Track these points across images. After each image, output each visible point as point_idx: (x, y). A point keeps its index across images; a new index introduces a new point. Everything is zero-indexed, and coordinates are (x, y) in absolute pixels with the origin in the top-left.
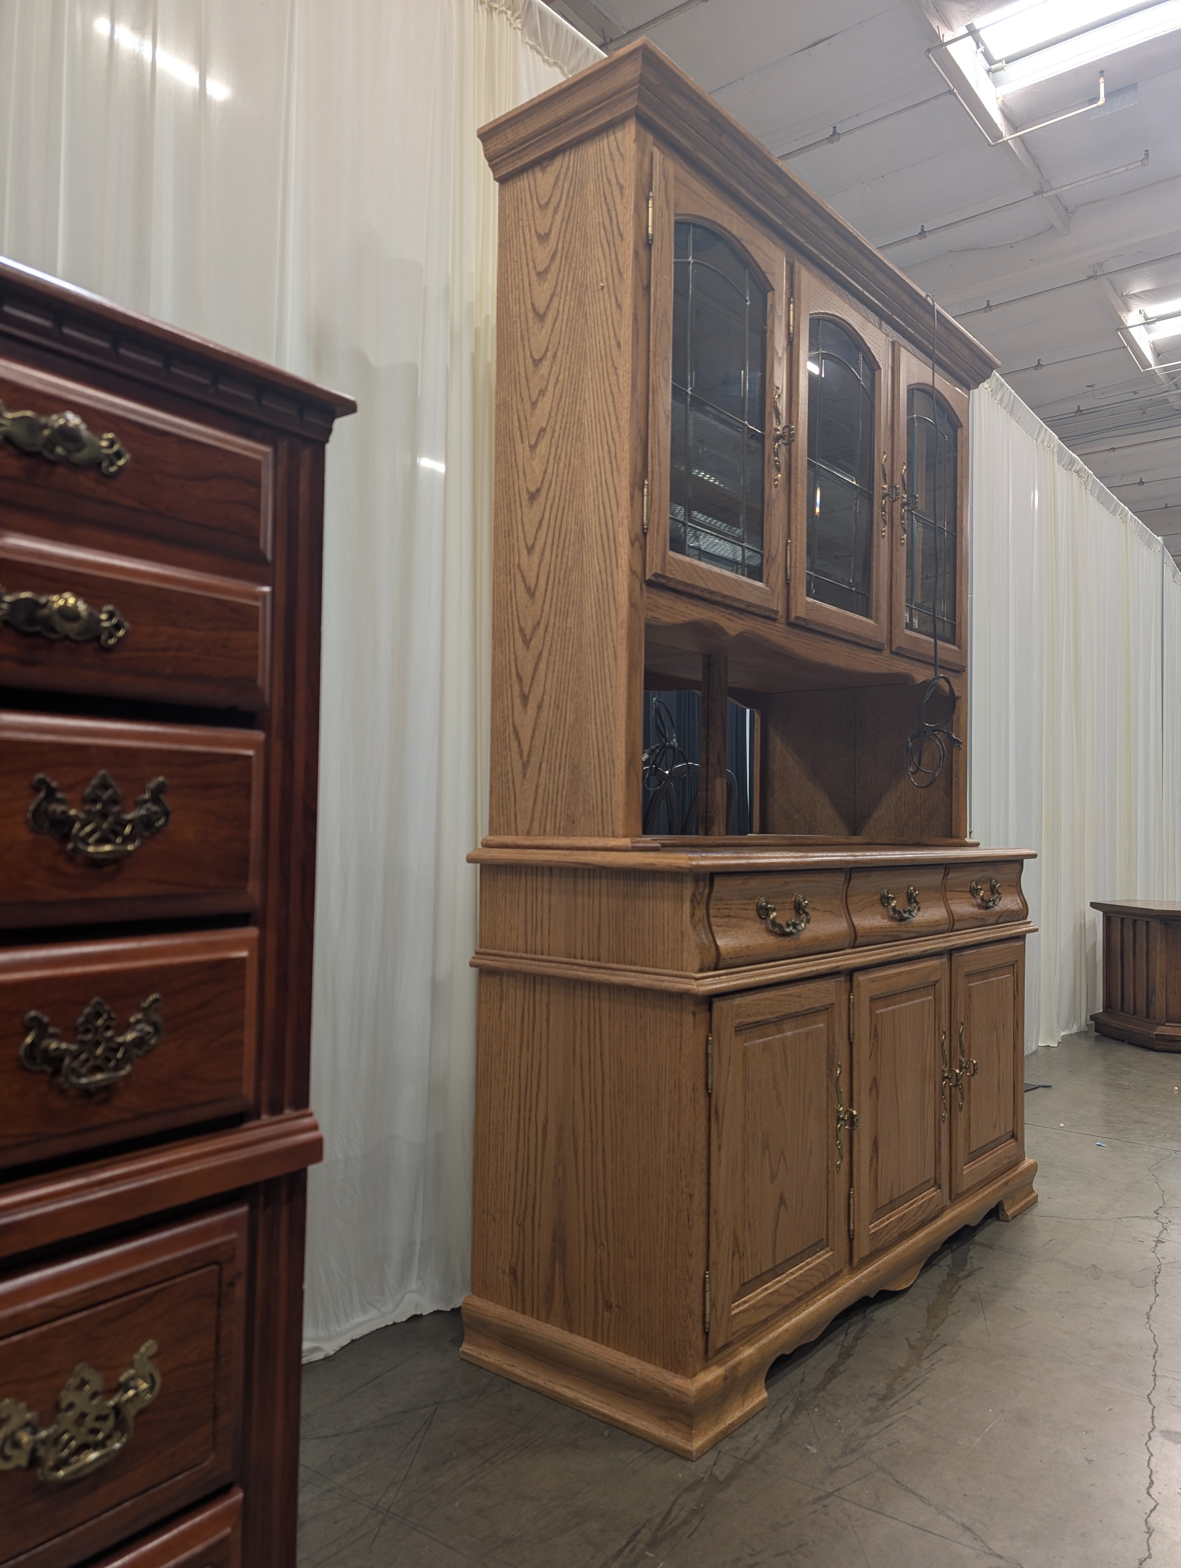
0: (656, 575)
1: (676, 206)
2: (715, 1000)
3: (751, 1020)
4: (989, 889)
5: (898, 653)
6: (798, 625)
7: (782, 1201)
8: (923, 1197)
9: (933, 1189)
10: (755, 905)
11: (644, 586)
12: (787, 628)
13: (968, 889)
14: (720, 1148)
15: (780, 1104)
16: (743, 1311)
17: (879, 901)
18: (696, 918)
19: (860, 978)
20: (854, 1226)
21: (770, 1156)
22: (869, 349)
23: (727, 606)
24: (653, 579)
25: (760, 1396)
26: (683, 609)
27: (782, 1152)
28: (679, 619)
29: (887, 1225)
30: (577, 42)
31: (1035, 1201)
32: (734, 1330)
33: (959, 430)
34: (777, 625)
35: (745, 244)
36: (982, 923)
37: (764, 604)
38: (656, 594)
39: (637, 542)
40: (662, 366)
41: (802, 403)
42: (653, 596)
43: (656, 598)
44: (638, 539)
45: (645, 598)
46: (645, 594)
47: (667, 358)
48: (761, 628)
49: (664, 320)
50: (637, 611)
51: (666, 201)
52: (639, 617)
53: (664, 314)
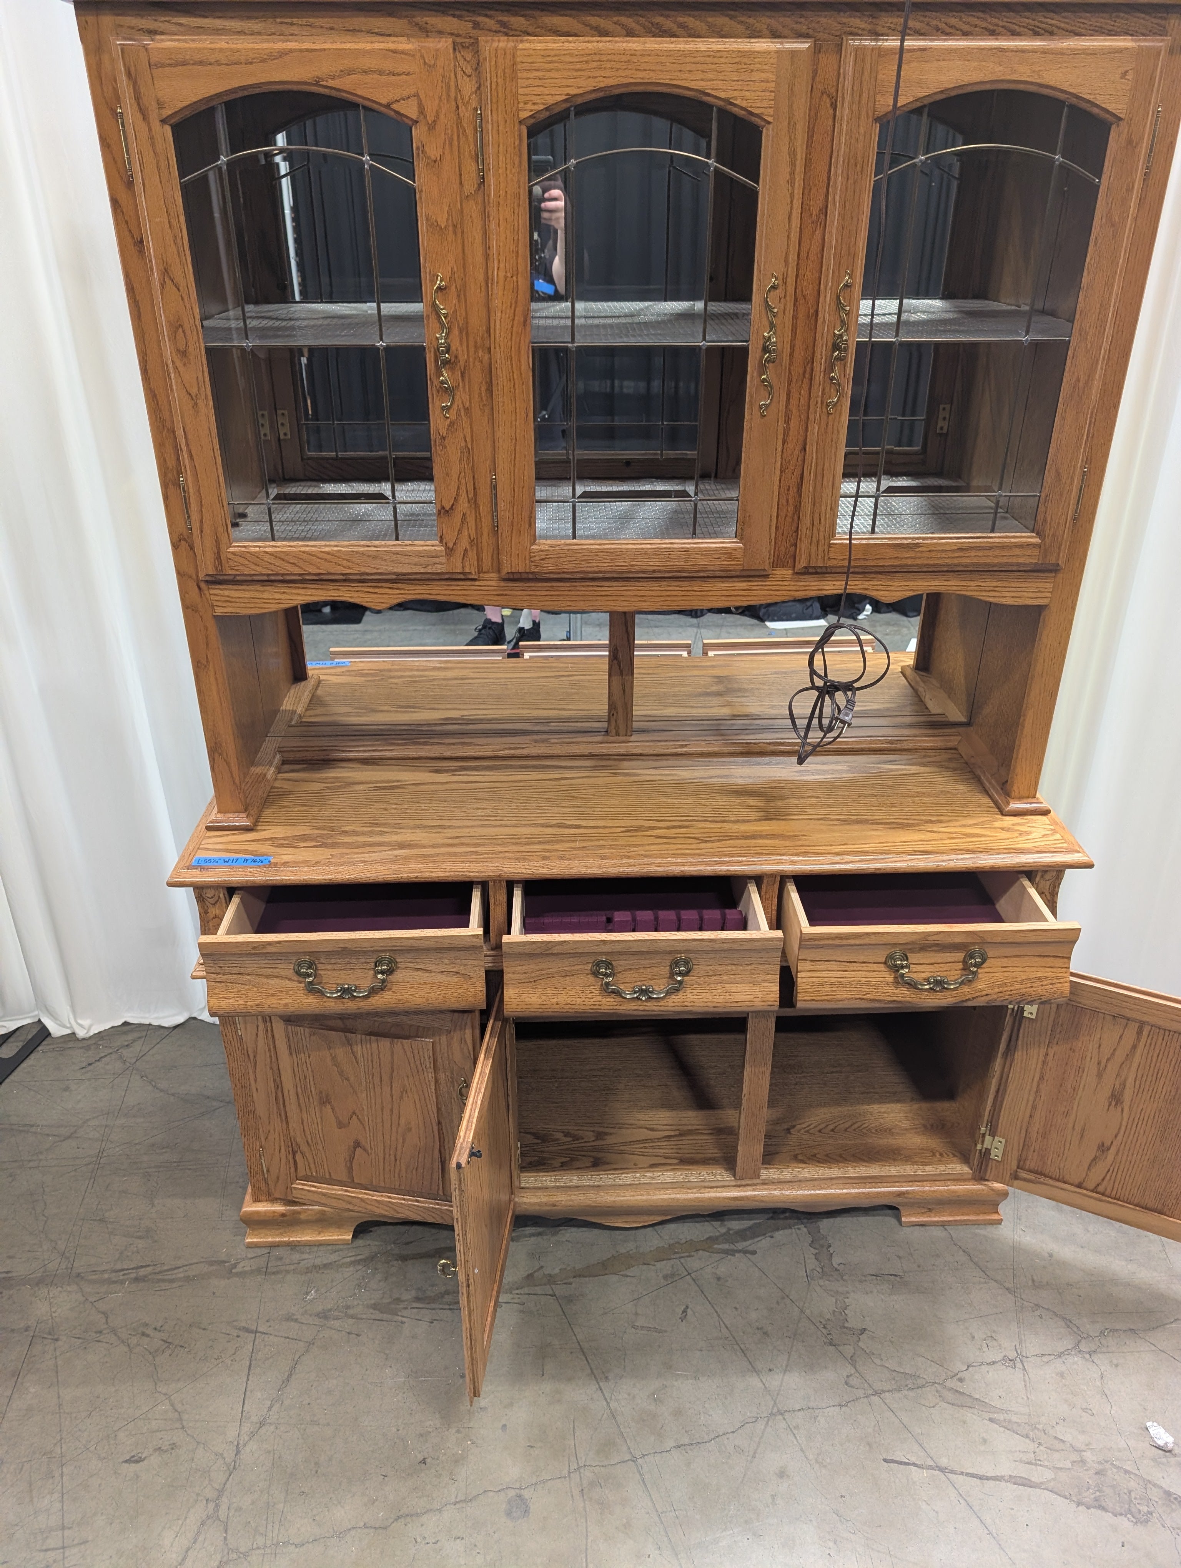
1: (162, 106)
11: (203, 585)
25: (342, 1235)
33: (1114, 127)
37: (430, 569)
38: (226, 589)
39: (183, 543)
40: (174, 338)
41: (506, 277)
42: (221, 592)
43: (227, 593)
44: (184, 539)
45: (208, 595)
46: (206, 592)
47: (181, 326)
48: (442, 592)
49: (167, 279)
50: (197, 611)
51: (141, 110)
52: (201, 617)
53: (166, 272)
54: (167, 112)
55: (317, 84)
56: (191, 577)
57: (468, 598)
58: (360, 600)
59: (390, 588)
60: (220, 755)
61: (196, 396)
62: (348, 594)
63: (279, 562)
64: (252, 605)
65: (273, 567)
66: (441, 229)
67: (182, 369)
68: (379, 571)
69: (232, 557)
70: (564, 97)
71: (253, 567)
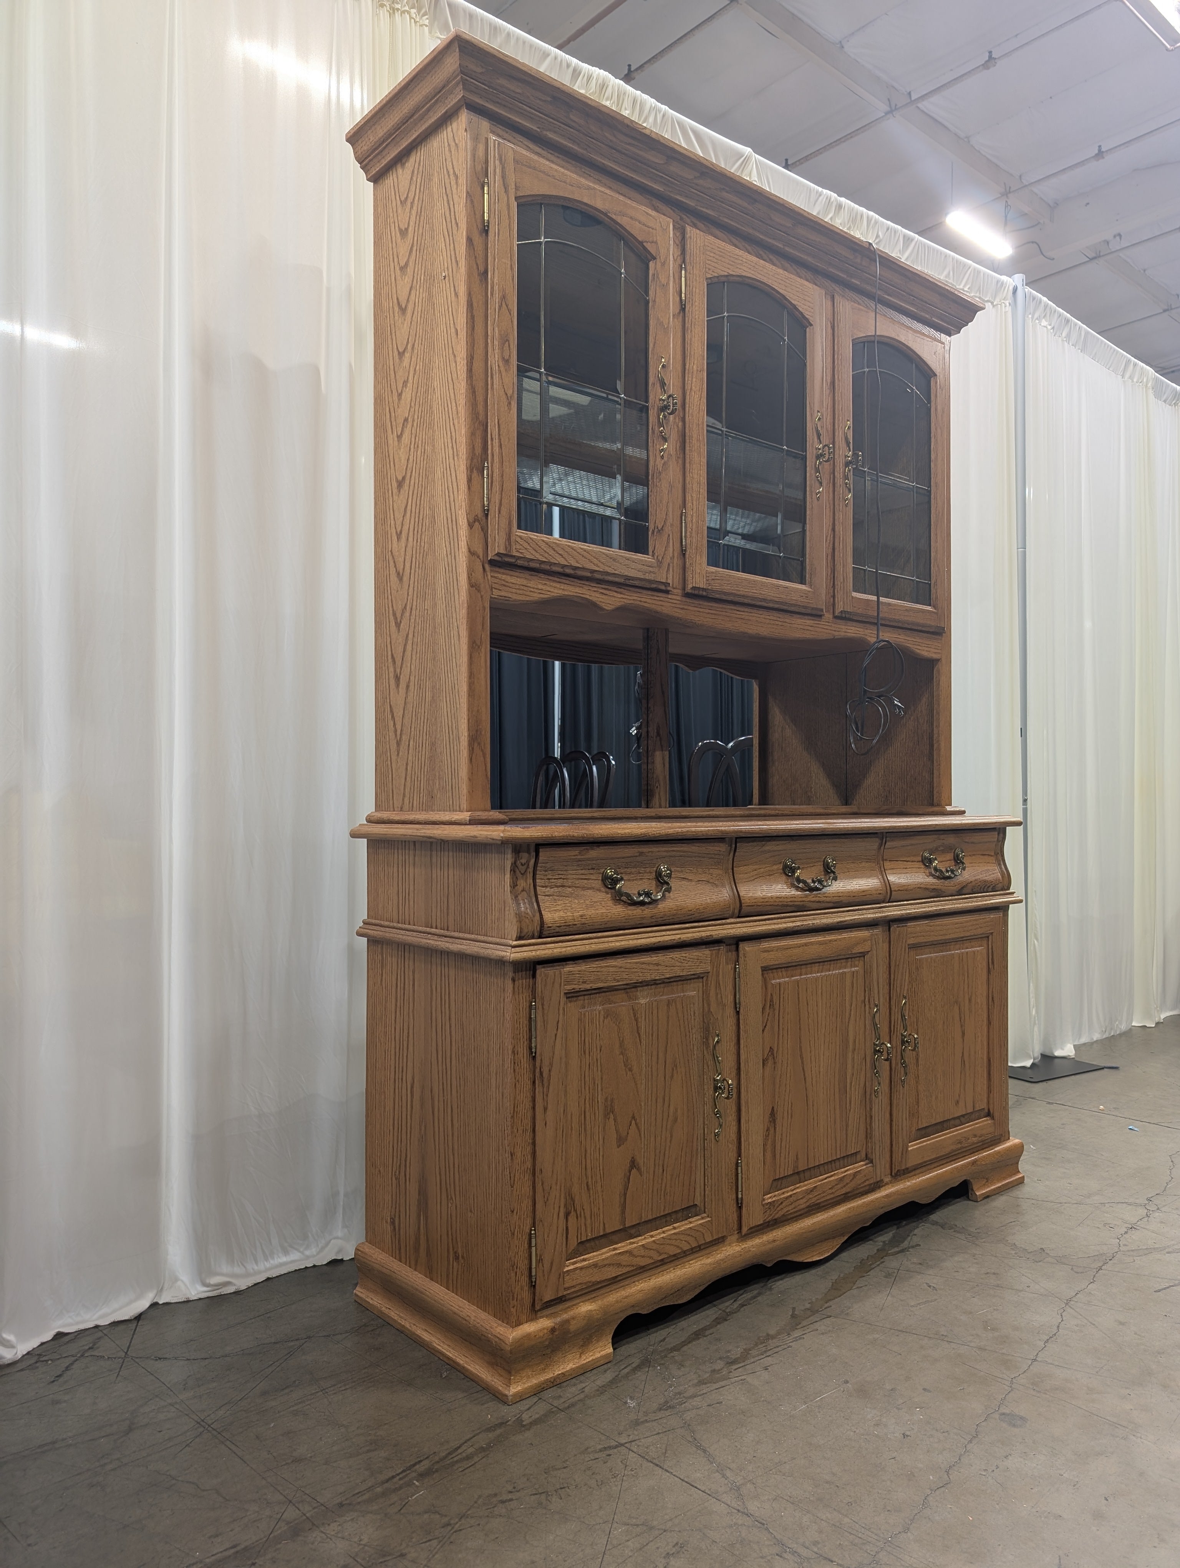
0: (498, 554)
1: (517, 188)
2: (538, 967)
3: (588, 987)
4: (952, 858)
5: (844, 617)
6: (696, 595)
7: (633, 1164)
8: (846, 1171)
9: (862, 1163)
10: (601, 875)
11: (487, 566)
12: (684, 599)
13: (920, 859)
14: (545, 1109)
15: (631, 1070)
16: (581, 1268)
17: (782, 871)
18: (519, 888)
19: (745, 947)
20: (742, 1194)
21: (615, 1120)
22: (795, 307)
23: (599, 581)
24: (497, 558)
25: (604, 1349)
26: (540, 586)
27: (633, 1117)
28: (536, 596)
29: (791, 1196)
30: (495, 28)
31: (1021, 1181)
32: (567, 1285)
33: (932, 379)
34: (670, 596)
35: (614, 217)
36: (936, 894)
37: (647, 577)
38: (503, 574)
39: (477, 523)
40: (502, 349)
41: (697, 370)
42: (500, 576)
43: (504, 577)
44: (478, 521)
45: (489, 577)
46: (489, 574)
47: (507, 340)
48: (648, 601)
49: (504, 304)
50: (479, 591)
51: (504, 185)
52: (482, 597)
53: (504, 298)
54: (520, 194)
55: (606, 215)
56: (478, 557)
57: (663, 608)
58: (596, 599)
59: (616, 592)
60: (479, 744)
61: (511, 397)
62: (588, 593)
63: (552, 552)
64: (521, 592)
65: (546, 555)
66: (664, 328)
67: (504, 374)
68: (616, 572)
69: (519, 540)
70: (726, 274)
71: (534, 552)
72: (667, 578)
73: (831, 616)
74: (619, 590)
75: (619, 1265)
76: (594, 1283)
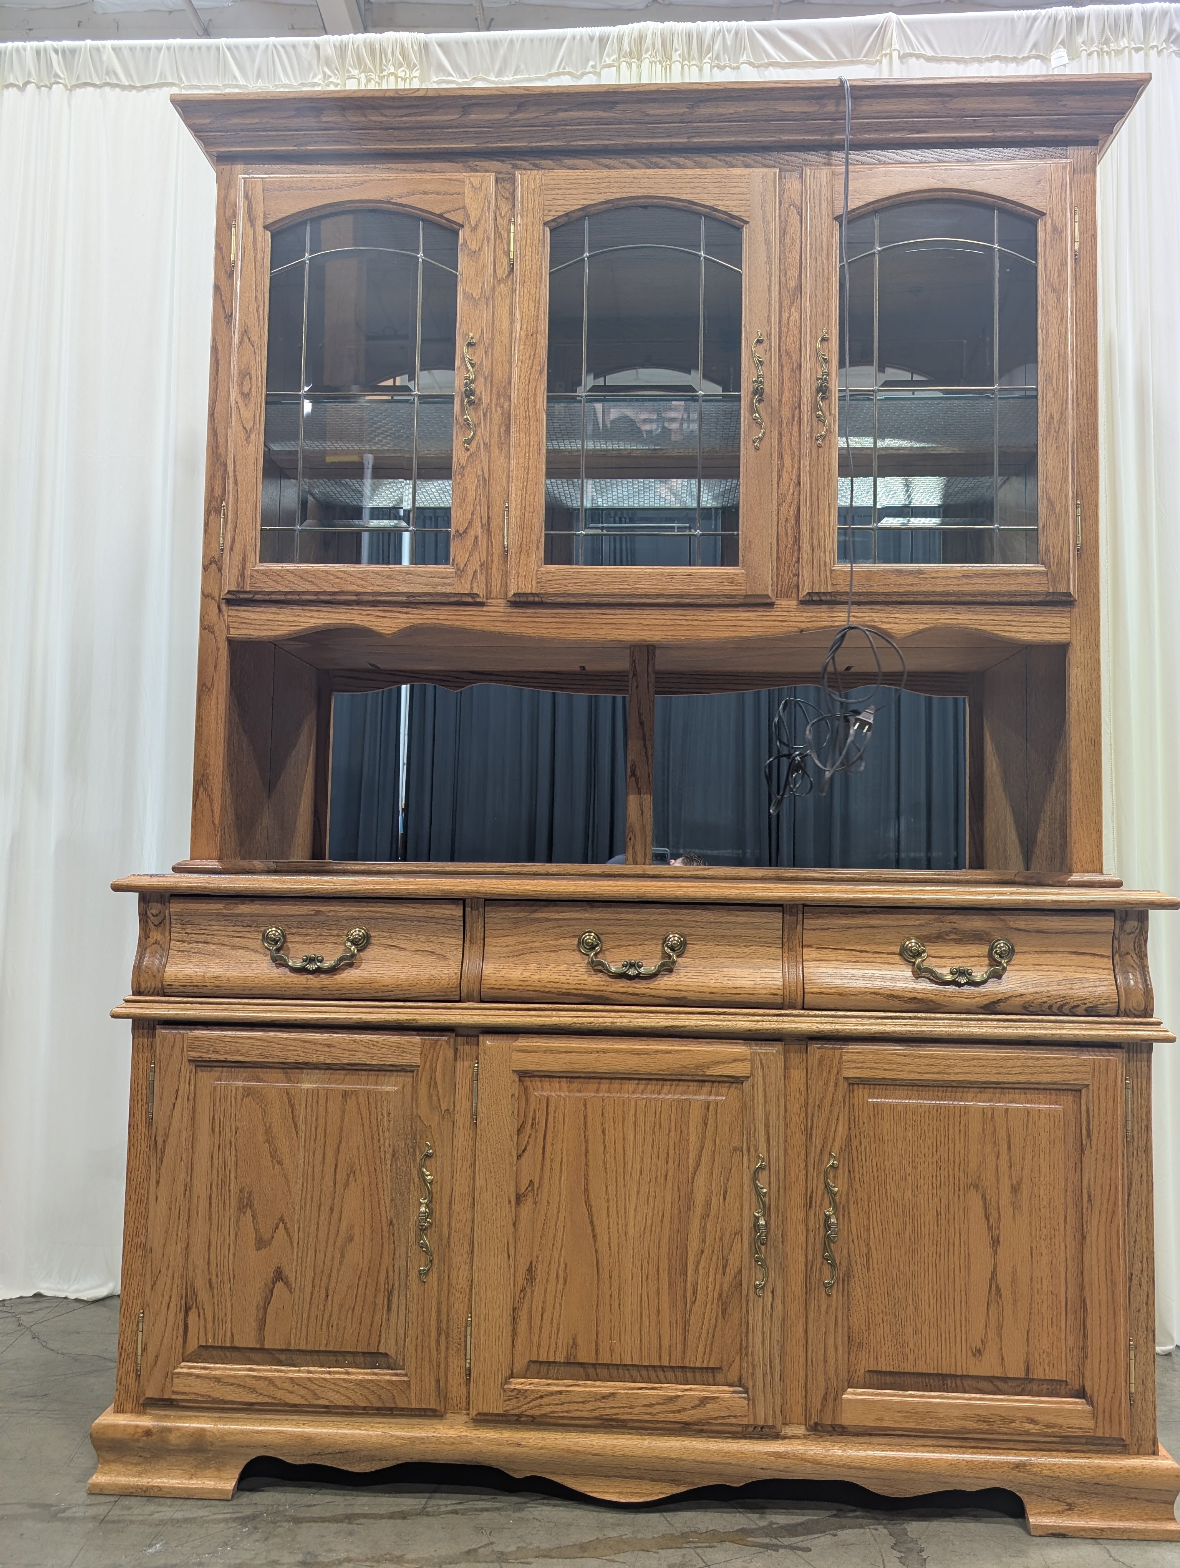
1: (265, 217)
2: (158, 1026)
6: (527, 603)
7: (279, 1275)
8: (687, 1390)
9: (727, 1388)
11: (224, 607)
12: (508, 609)
14: (158, 1183)
15: (280, 1163)
16: (198, 1376)
18: (151, 940)
19: (487, 1042)
20: (470, 1364)
24: (229, 596)
25: (222, 1482)
26: (291, 619)
28: (285, 630)
29: (560, 1393)
32: (175, 1389)
37: (440, 590)
38: (244, 611)
39: (213, 565)
40: (241, 384)
41: (527, 335)
42: (239, 614)
43: (244, 614)
44: (215, 562)
45: (226, 617)
46: (225, 613)
47: (249, 374)
48: (449, 617)
49: (245, 339)
50: (212, 632)
51: (250, 219)
52: (215, 638)
53: (245, 332)
54: (270, 221)
55: (388, 202)
56: (213, 598)
57: (475, 624)
58: (370, 624)
59: (400, 612)
60: (205, 789)
61: (250, 431)
62: (359, 618)
63: (297, 580)
64: (266, 627)
65: (291, 585)
66: (475, 300)
67: (242, 409)
68: (391, 591)
69: (255, 574)
70: (580, 207)
71: (273, 584)
72: (472, 588)
73: (795, 602)
74: (405, 610)
75: (253, 1390)
76: (215, 1401)
